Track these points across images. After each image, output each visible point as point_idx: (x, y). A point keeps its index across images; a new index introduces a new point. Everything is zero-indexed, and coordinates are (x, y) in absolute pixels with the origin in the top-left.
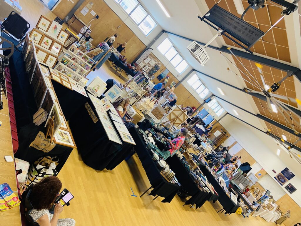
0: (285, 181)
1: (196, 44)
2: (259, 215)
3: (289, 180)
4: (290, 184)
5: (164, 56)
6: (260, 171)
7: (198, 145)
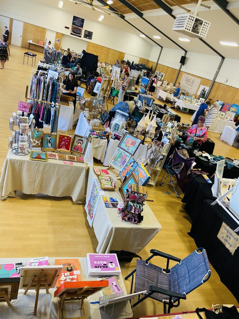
3: (83, 28)
4: (85, 30)
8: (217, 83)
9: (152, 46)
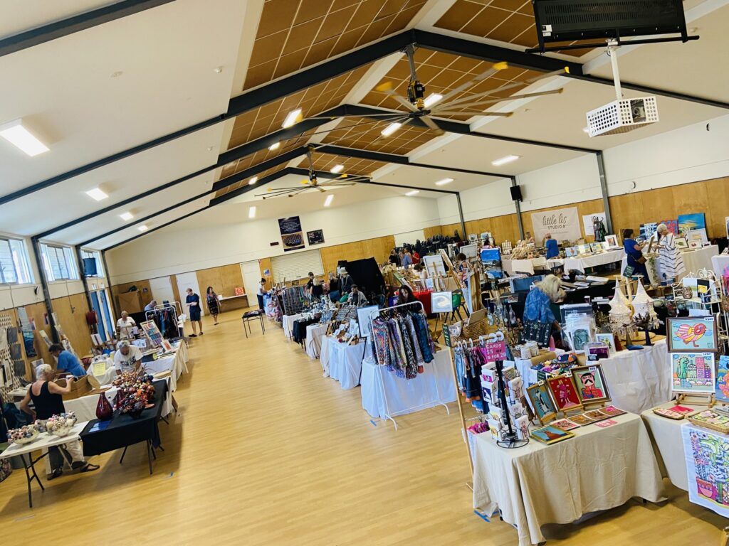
0: (299, 237)
3: (301, 230)
4: (308, 233)
8: (618, 198)
9: (435, 200)
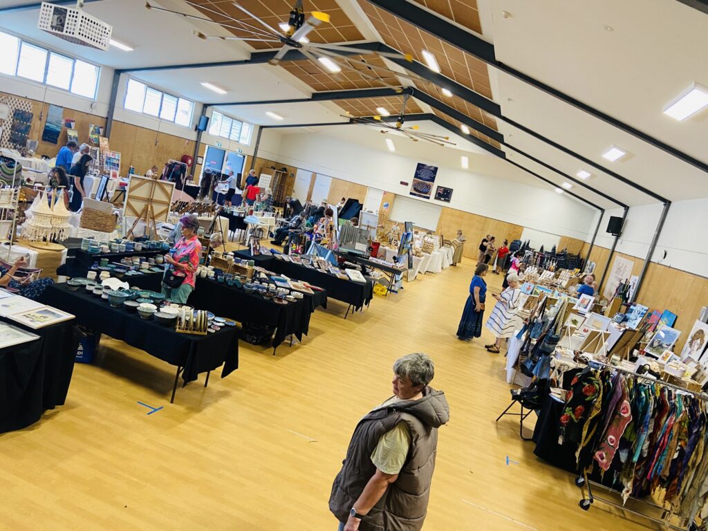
0: (429, 187)
1: (53, 9)
2: (419, 272)
3: (433, 182)
4: (438, 187)
5: (17, 79)
6: (383, 200)
7: (242, 229)
